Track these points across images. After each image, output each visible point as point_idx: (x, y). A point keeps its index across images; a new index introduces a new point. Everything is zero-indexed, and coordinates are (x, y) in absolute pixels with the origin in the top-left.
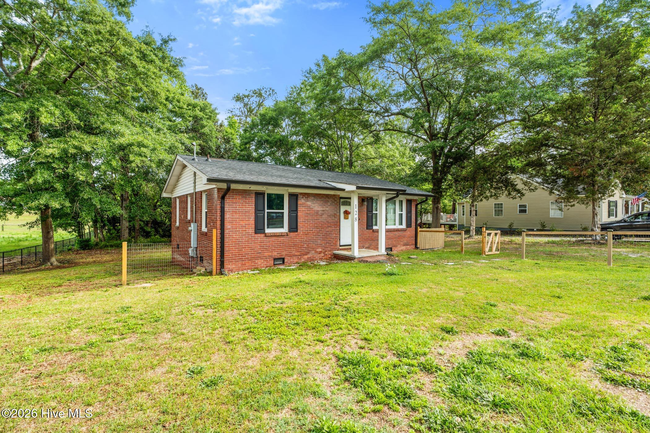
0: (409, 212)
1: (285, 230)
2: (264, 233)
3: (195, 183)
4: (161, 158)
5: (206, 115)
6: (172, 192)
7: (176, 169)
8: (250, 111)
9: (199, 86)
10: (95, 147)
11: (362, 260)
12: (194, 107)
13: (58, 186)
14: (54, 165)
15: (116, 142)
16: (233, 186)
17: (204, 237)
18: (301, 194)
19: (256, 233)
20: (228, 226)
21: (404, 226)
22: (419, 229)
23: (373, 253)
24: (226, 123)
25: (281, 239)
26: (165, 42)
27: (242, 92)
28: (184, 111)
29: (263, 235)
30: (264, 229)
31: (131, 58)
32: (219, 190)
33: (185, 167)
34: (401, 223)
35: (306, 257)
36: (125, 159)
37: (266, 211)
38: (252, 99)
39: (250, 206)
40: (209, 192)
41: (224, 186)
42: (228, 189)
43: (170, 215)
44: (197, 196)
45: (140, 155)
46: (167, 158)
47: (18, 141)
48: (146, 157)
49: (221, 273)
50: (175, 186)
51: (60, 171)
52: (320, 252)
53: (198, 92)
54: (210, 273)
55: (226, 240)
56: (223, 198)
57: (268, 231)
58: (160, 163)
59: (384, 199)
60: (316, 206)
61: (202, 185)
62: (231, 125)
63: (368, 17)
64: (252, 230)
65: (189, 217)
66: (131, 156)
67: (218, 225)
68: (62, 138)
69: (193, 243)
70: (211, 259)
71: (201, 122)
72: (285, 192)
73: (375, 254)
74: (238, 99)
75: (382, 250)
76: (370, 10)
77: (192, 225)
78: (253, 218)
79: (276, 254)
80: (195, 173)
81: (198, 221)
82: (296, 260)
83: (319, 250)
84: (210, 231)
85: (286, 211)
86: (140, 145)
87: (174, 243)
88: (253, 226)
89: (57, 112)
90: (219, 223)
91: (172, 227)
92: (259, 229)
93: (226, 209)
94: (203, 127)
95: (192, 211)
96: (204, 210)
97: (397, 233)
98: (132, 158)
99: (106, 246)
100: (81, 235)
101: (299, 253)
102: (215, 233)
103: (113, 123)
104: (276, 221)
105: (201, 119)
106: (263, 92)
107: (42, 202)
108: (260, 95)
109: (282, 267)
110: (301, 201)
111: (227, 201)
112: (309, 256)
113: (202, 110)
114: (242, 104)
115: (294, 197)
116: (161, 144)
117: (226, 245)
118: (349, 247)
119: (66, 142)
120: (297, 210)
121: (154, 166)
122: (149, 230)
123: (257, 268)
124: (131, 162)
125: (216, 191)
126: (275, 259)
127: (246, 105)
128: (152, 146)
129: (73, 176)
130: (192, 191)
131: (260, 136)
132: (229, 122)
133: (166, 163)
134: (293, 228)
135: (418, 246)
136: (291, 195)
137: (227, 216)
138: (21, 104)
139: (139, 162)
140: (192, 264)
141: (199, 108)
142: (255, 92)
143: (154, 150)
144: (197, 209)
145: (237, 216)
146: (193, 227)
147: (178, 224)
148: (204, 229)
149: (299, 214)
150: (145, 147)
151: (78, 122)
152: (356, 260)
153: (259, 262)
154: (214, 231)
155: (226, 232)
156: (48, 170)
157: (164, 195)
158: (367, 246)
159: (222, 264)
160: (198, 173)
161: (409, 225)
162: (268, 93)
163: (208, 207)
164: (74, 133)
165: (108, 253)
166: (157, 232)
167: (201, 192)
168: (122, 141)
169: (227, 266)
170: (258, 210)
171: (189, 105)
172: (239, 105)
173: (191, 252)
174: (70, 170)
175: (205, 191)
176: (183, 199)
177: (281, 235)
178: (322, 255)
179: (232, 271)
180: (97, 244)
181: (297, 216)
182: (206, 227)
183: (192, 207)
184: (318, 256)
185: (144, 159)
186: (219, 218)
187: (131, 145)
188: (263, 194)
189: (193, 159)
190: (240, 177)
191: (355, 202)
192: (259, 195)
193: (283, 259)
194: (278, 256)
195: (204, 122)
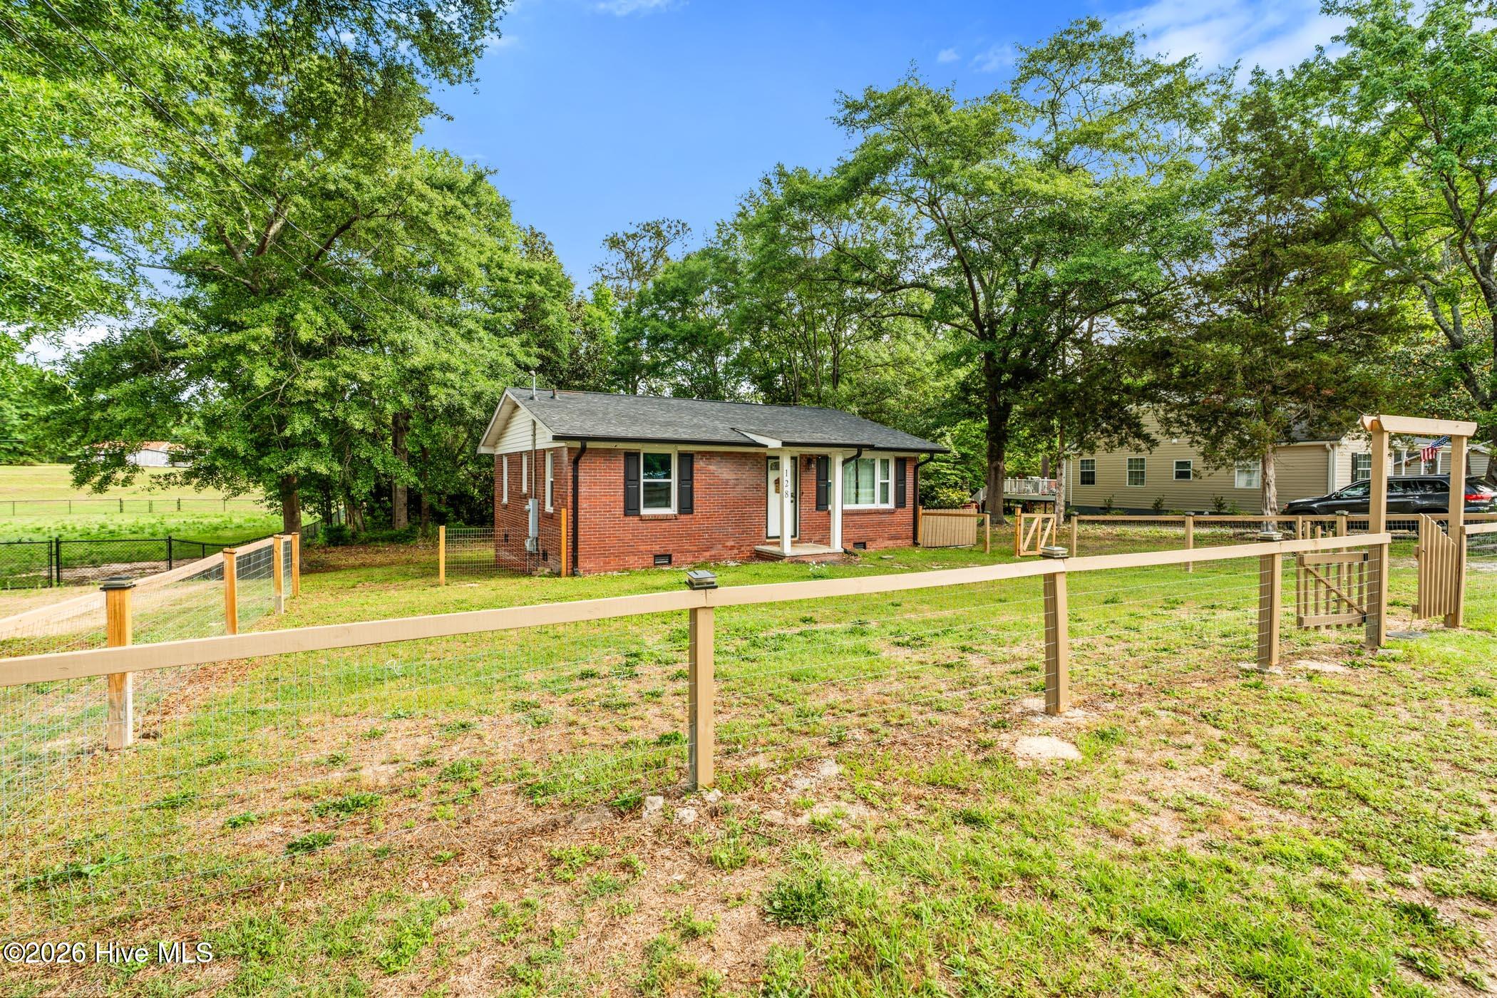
0: (900, 479)
1: (673, 510)
2: (638, 515)
3: (534, 435)
4: (478, 389)
5: (551, 291)
6: (495, 445)
7: (502, 411)
8: (638, 268)
9: (537, 231)
10: (376, 373)
11: (797, 561)
12: (530, 274)
13: (323, 439)
14: (318, 406)
15: (408, 365)
16: (590, 445)
17: (547, 520)
18: (699, 453)
19: (626, 515)
20: (583, 504)
21: (891, 505)
22: (921, 510)
23: (822, 549)
24: (589, 296)
25: (665, 525)
26: (479, 177)
27: (621, 229)
28: (511, 286)
29: (637, 518)
30: (638, 509)
31: (428, 219)
32: (570, 450)
33: (516, 407)
34: (885, 500)
35: (707, 554)
36: (422, 392)
37: (642, 480)
38: (641, 243)
39: (615, 473)
40: (556, 453)
41: (578, 445)
42: (583, 449)
43: (489, 485)
44: (537, 457)
45: (445, 385)
46: (486, 386)
47: (267, 369)
48: (454, 388)
49: (574, 574)
50: (501, 435)
51: (326, 414)
52: (732, 548)
53: (535, 244)
54: (559, 575)
55: (581, 525)
56: (575, 463)
57: (645, 512)
58: (477, 397)
59: (838, 460)
60: (724, 472)
61: (545, 441)
62: (599, 301)
63: (841, 116)
64: (619, 511)
65: (525, 489)
66: (431, 387)
67: (570, 504)
68: (324, 361)
69: (532, 530)
70: (559, 554)
71: (542, 306)
72: (673, 451)
73: (821, 551)
74: (615, 243)
75: (837, 545)
76: (842, 107)
77: (530, 501)
78: (621, 492)
79: (657, 549)
80: (534, 423)
81: (539, 496)
82: (690, 559)
83: (730, 543)
84: (557, 511)
85: (674, 481)
86: (446, 367)
87: (500, 530)
88: (622, 504)
89: (320, 321)
90: (570, 499)
91: (496, 504)
92: (631, 508)
93: (581, 478)
94: (546, 314)
95: (529, 480)
96: (549, 479)
97: (876, 518)
98: (433, 390)
99: (371, 540)
100: (328, 517)
101: (695, 548)
102: (565, 515)
103: (400, 330)
104: (658, 495)
105: (542, 299)
106: (664, 227)
107: (301, 464)
108: (659, 234)
109: (667, 568)
110: (699, 464)
111: (582, 465)
112: (713, 552)
113: (544, 281)
114: (623, 255)
115: (687, 460)
116: (475, 362)
117: (581, 532)
118: (777, 540)
119: (334, 368)
120: (691, 479)
121: (467, 403)
122: (444, 510)
123: (627, 569)
124: (432, 398)
125: (565, 451)
126: (656, 557)
127: (630, 255)
128: (462, 368)
129: (344, 422)
130: (530, 448)
131: (653, 327)
132: (596, 295)
133: (486, 398)
134: (687, 506)
135: (920, 540)
136: (682, 456)
137: (583, 490)
138: (266, 307)
139: (443, 397)
140: (529, 564)
141: (537, 278)
142: (647, 227)
143: (466, 373)
144: (538, 477)
145: (597, 489)
146: (531, 505)
147: (505, 500)
148: (549, 509)
149: (695, 484)
150: (454, 370)
151: (349, 332)
152: (786, 560)
153: (631, 560)
154: (564, 511)
155: (581, 513)
156: (308, 413)
157: (482, 450)
158: (817, 538)
159: (575, 561)
160: (539, 424)
161: (900, 502)
162: (674, 231)
163: (555, 475)
164: (340, 350)
165: (378, 552)
166: (458, 514)
167: (544, 451)
168: (417, 362)
169: (583, 563)
170: (630, 479)
171: (519, 273)
172: (616, 256)
173: (528, 545)
174: (339, 413)
175: (550, 450)
176: (515, 459)
177: (665, 519)
178: (736, 551)
179: (589, 571)
180: (354, 536)
181: (692, 488)
182: (552, 504)
183: (529, 474)
184: (727, 553)
185: (451, 391)
186: (570, 491)
187: (430, 368)
188: (637, 455)
189: (532, 398)
190: (601, 431)
191: (786, 465)
192: (631, 457)
193: (670, 557)
194: (662, 551)
195: (548, 306)
